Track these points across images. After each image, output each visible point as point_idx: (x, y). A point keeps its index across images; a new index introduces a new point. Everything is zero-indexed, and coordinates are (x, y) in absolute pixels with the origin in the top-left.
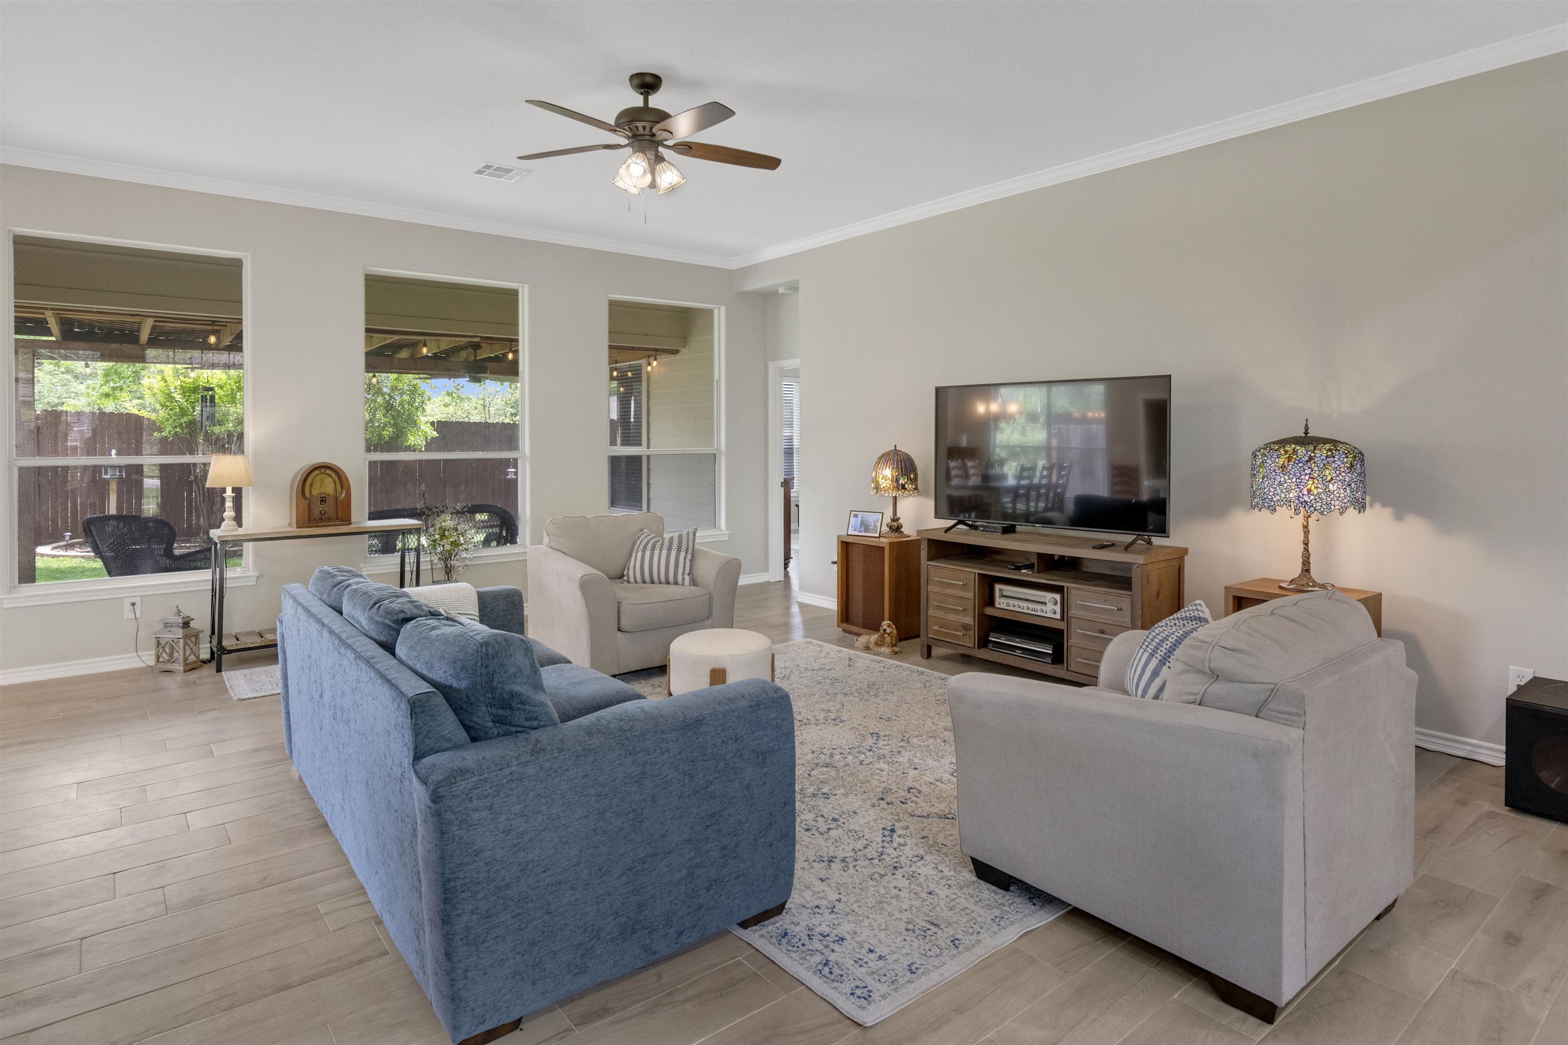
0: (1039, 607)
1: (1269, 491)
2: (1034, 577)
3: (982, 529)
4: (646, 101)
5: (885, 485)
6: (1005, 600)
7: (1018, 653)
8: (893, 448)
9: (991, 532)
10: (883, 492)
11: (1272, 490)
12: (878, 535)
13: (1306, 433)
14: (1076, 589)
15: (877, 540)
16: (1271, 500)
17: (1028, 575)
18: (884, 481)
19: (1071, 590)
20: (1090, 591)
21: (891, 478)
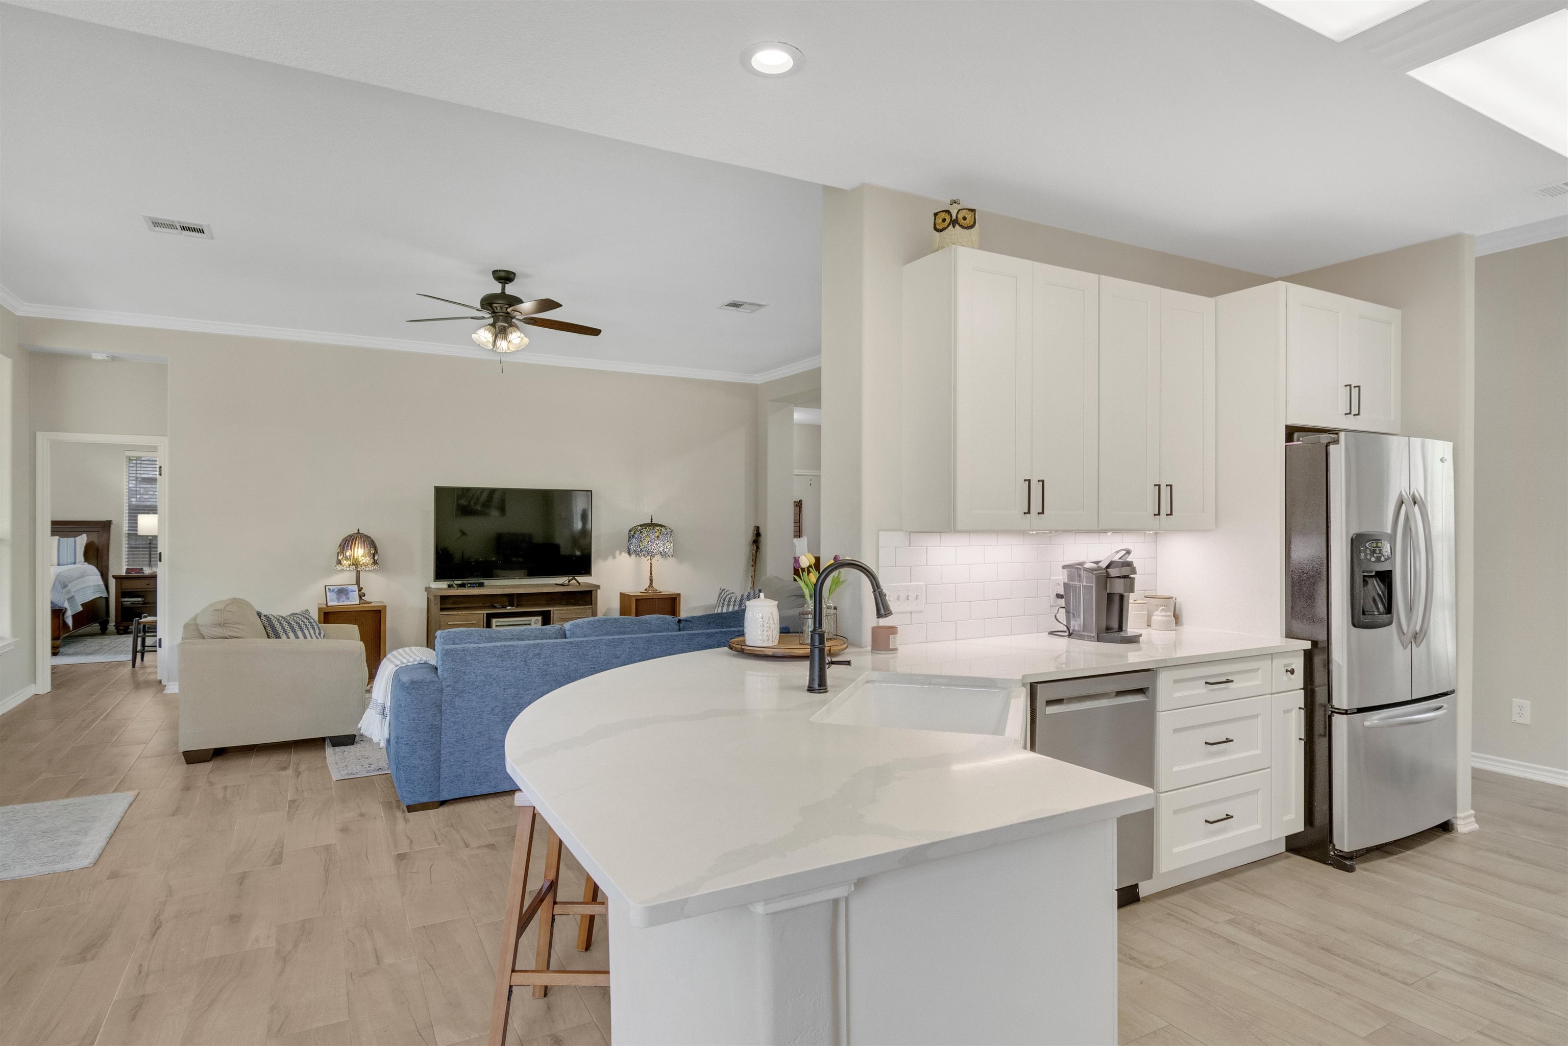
1: (652, 548)
4: (503, 288)
8: (356, 532)
9: (477, 586)
11: (653, 547)
13: (652, 522)
14: (556, 610)
15: (356, 606)
16: (653, 552)
18: (363, 558)
19: (555, 612)
20: (568, 610)
21: (367, 556)
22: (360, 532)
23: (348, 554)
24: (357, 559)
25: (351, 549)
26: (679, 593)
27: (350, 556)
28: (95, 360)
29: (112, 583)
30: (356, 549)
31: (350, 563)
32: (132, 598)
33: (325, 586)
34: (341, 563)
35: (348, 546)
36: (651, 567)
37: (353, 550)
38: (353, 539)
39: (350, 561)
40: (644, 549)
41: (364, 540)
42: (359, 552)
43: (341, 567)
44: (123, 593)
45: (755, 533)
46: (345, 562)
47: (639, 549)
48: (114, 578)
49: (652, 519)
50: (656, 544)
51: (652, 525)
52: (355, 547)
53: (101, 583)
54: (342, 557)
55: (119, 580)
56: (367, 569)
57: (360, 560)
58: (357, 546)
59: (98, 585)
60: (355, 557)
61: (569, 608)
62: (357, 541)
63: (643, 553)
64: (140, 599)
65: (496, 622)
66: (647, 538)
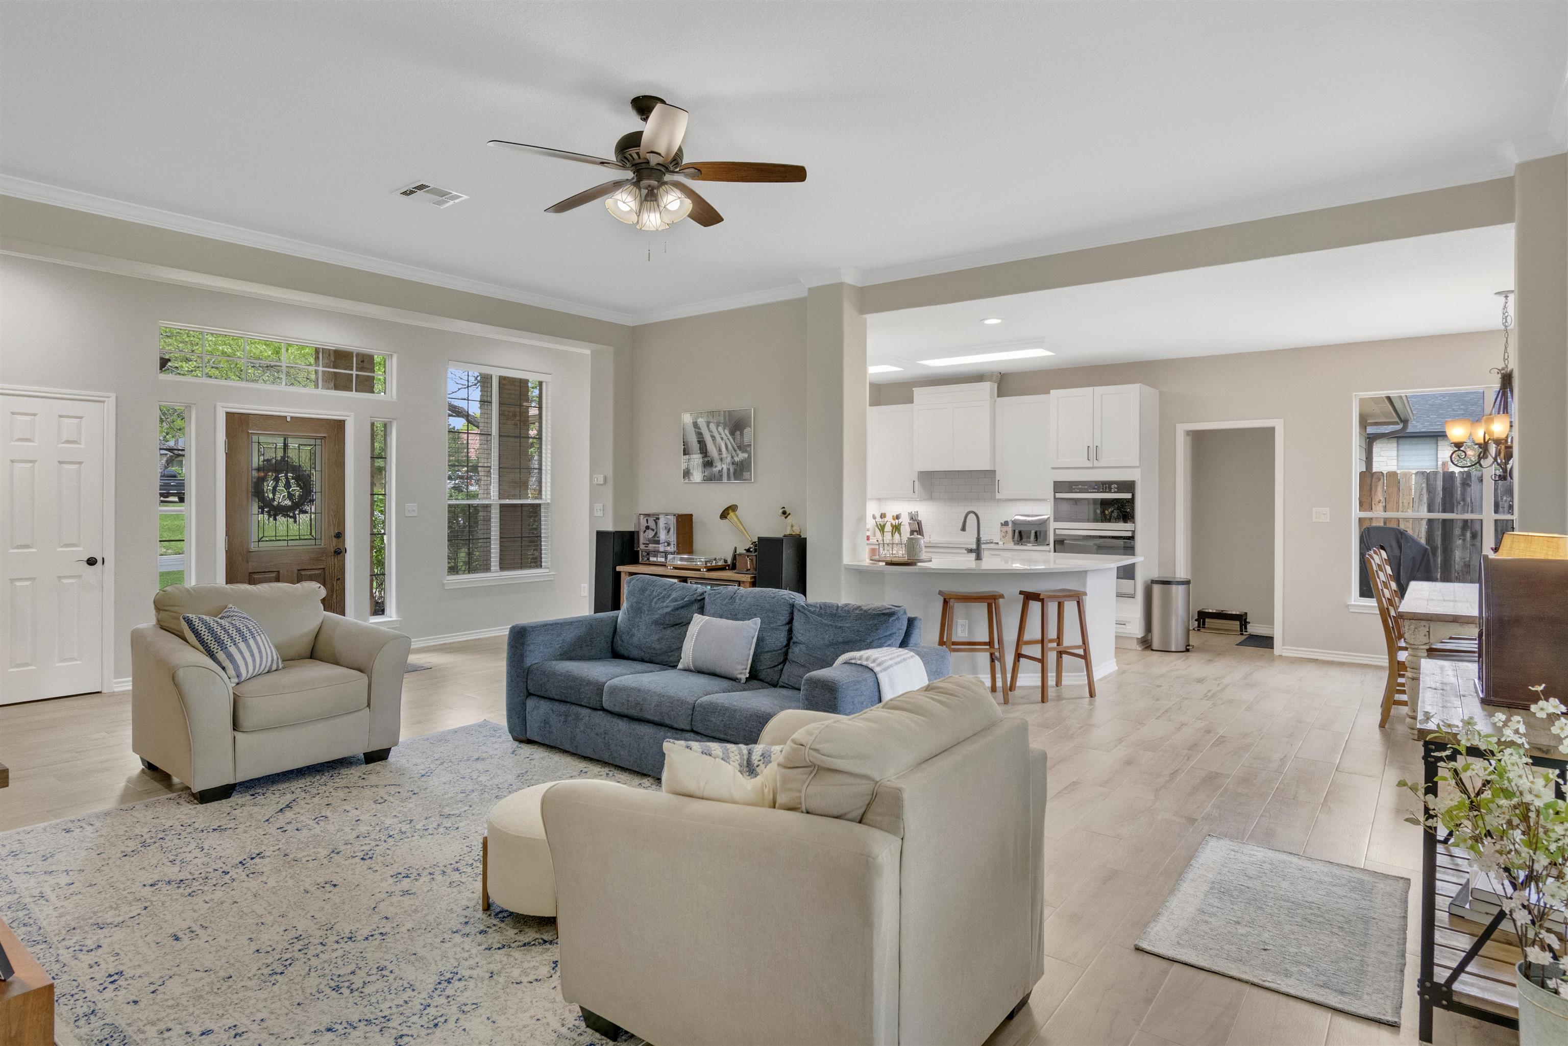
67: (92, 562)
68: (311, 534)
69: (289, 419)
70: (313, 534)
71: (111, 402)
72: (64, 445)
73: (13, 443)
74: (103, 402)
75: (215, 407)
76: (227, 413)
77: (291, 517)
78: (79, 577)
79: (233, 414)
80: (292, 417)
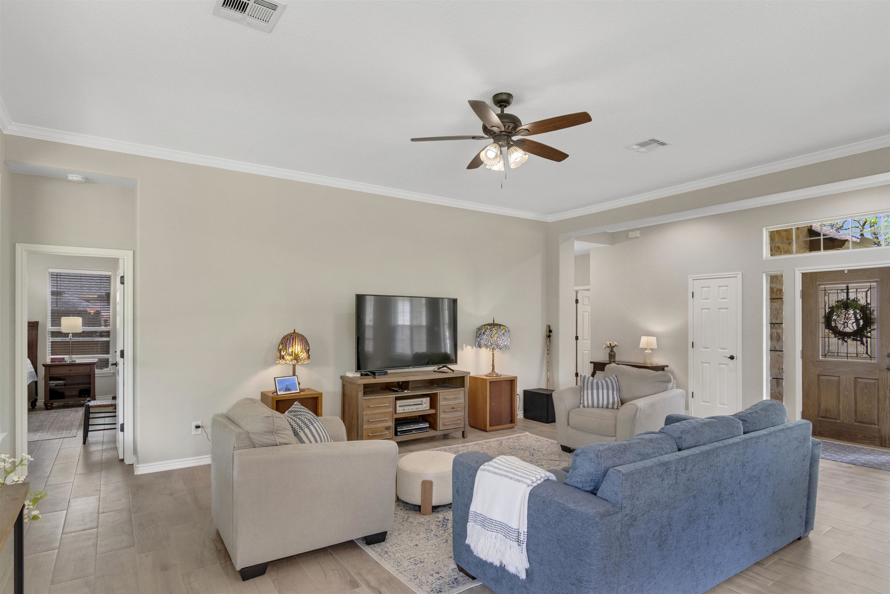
0: (419, 406)
2: (412, 393)
3: (378, 374)
5: (303, 356)
6: (402, 408)
7: (414, 432)
8: (293, 331)
9: (383, 375)
10: (302, 361)
12: (298, 391)
13: (494, 322)
15: (298, 394)
17: (406, 393)
18: (302, 354)
19: (440, 393)
20: (448, 392)
21: (304, 352)
22: (296, 332)
23: (290, 350)
24: (298, 354)
25: (292, 346)
26: (516, 376)
27: (292, 352)
28: (70, 181)
29: (42, 370)
30: (297, 346)
31: (292, 358)
32: (56, 381)
33: (275, 378)
34: (283, 358)
35: (290, 344)
36: (493, 356)
37: (294, 347)
38: (293, 338)
39: (292, 357)
40: (494, 343)
41: (301, 339)
42: (297, 348)
43: (284, 361)
44: (50, 378)
45: (548, 330)
46: (288, 357)
47: (490, 343)
48: (44, 366)
49: (494, 320)
50: (503, 340)
51: (493, 325)
52: (295, 345)
53: (33, 370)
54: (285, 353)
55: (48, 368)
56: (305, 363)
57: (300, 355)
58: (297, 344)
59: (31, 372)
60: (296, 353)
61: (450, 390)
62: (297, 340)
63: (493, 346)
64: (62, 382)
65: (399, 403)
66: (496, 335)
67: (732, 358)
68: (867, 353)
69: (846, 272)
70: (869, 353)
71: (740, 276)
72: (721, 300)
73: (702, 301)
74: (736, 277)
75: (794, 271)
76: (803, 274)
77: (859, 341)
78: (727, 365)
79: (806, 274)
80: (849, 270)
